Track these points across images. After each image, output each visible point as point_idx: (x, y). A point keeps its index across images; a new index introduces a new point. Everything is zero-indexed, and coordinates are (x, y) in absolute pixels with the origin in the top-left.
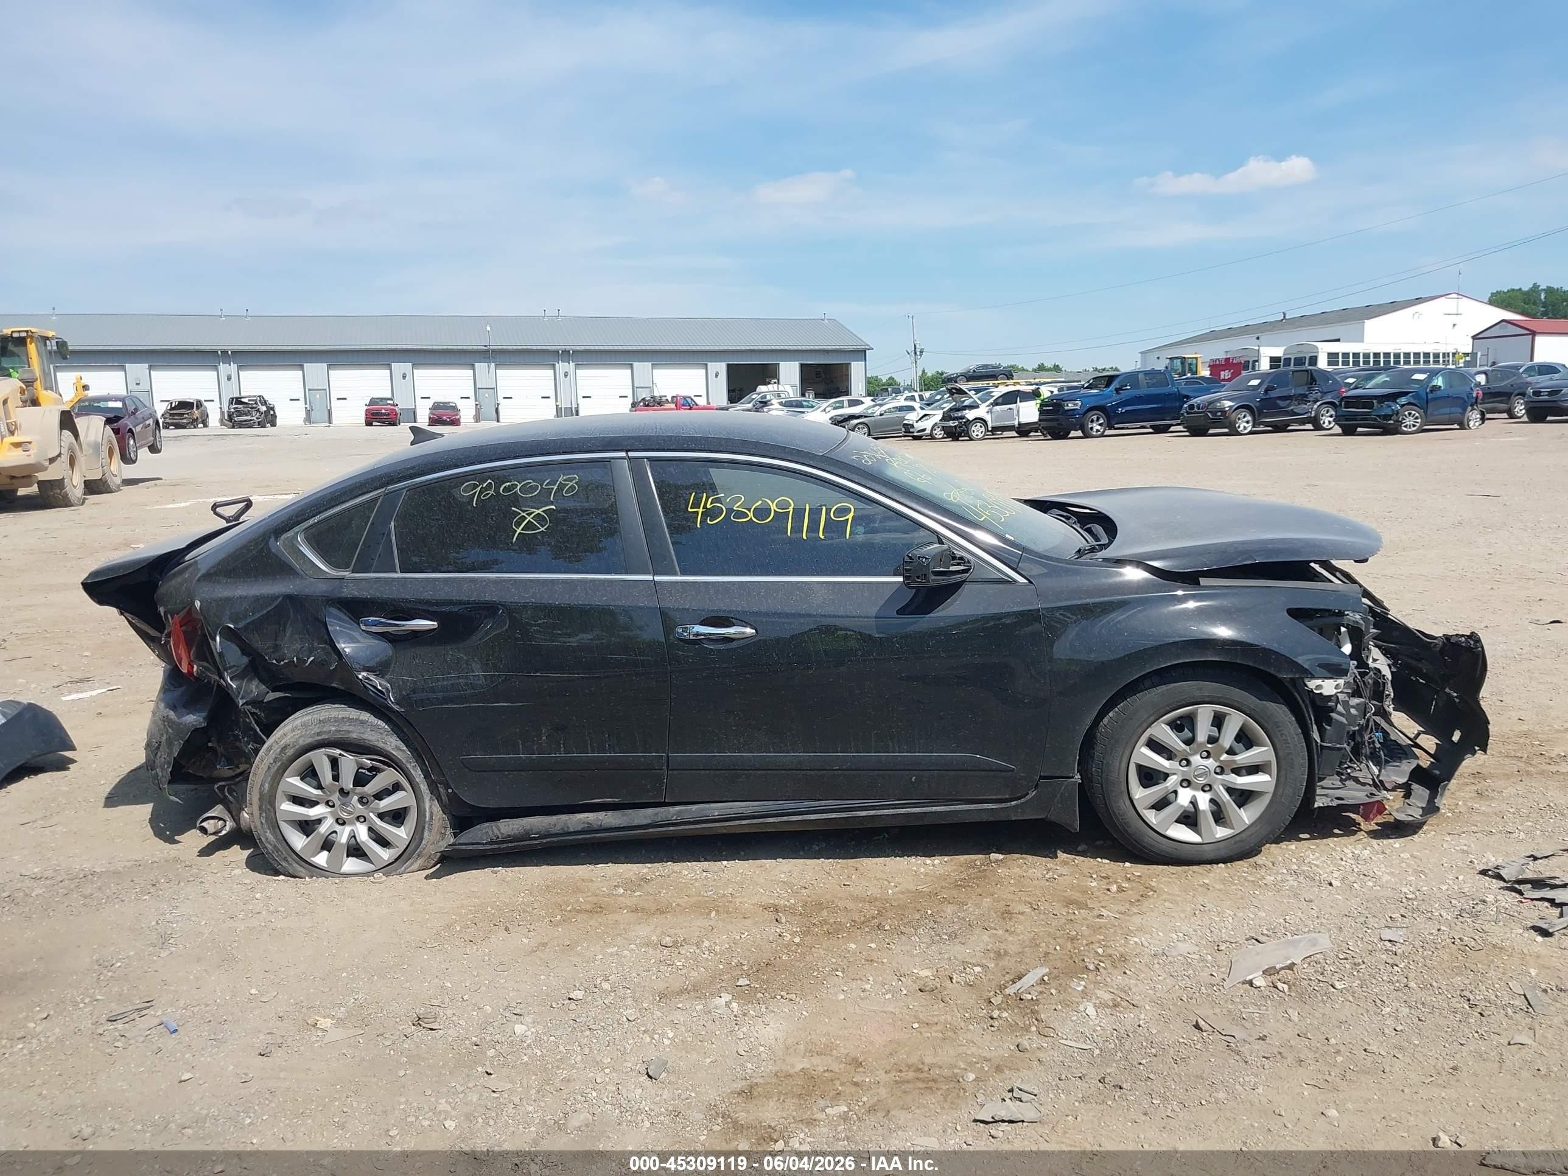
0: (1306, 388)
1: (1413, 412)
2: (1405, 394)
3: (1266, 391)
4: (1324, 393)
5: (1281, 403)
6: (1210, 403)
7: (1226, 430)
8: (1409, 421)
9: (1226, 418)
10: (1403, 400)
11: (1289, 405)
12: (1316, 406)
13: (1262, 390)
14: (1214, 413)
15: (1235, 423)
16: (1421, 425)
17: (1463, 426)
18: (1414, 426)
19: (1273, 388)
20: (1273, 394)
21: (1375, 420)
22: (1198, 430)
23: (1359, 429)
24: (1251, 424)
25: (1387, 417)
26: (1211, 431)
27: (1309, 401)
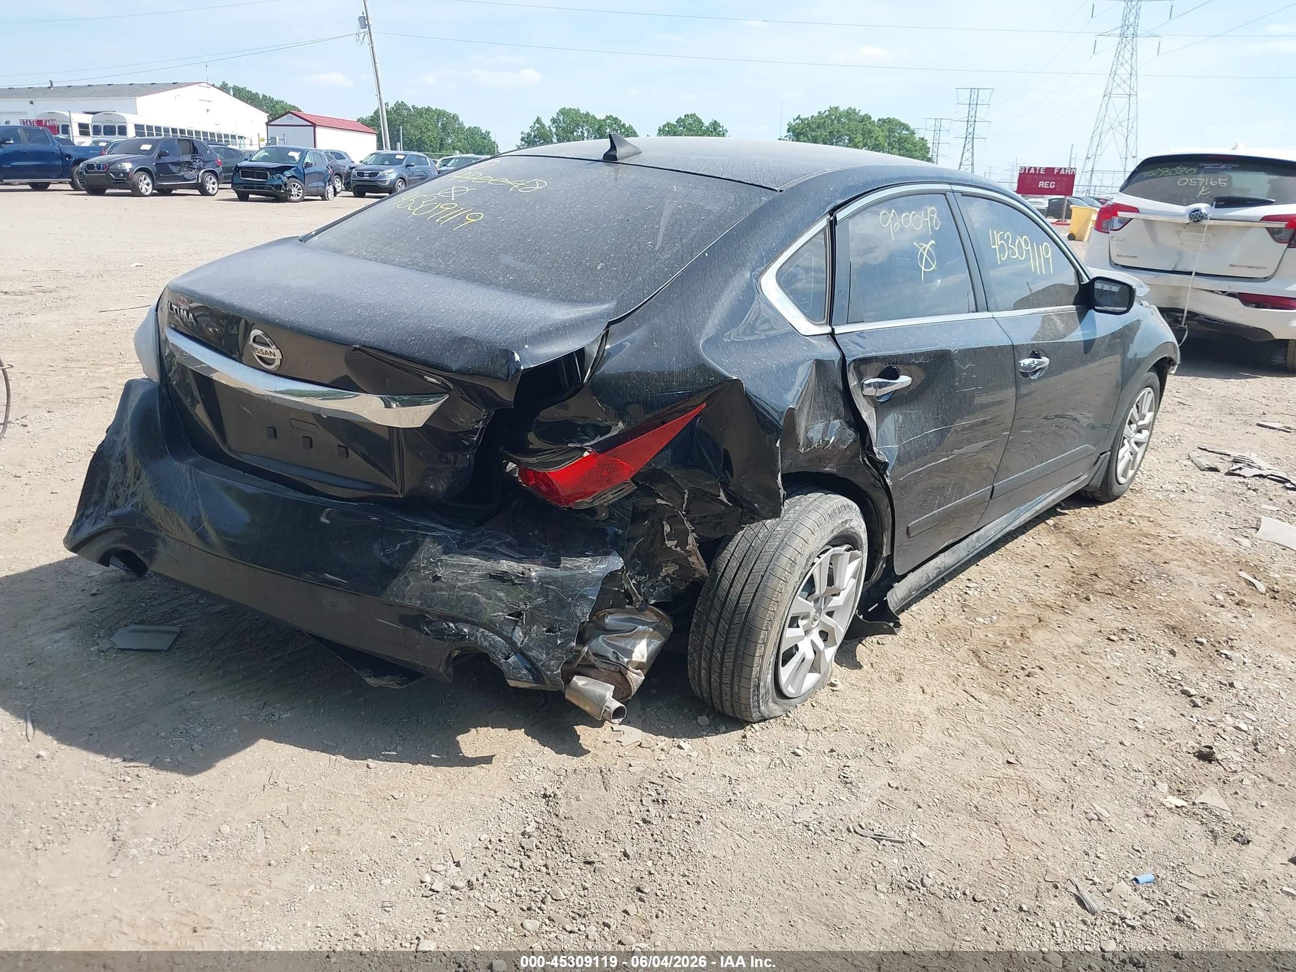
0: (190, 156)
1: (297, 184)
2: (289, 168)
3: (159, 156)
4: (205, 162)
5: (175, 169)
6: (111, 164)
7: (129, 191)
8: (294, 191)
9: (129, 179)
10: (288, 173)
11: (180, 171)
12: (201, 174)
13: (155, 155)
14: (117, 173)
15: (138, 184)
16: (303, 196)
17: (324, 197)
18: (298, 195)
19: (166, 155)
20: (165, 159)
21: (270, 189)
22: (96, 190)
23: (251, 196)
24: (151, 186)
25: (279, 187)
26: (108, 191)
27: (194, 169)
